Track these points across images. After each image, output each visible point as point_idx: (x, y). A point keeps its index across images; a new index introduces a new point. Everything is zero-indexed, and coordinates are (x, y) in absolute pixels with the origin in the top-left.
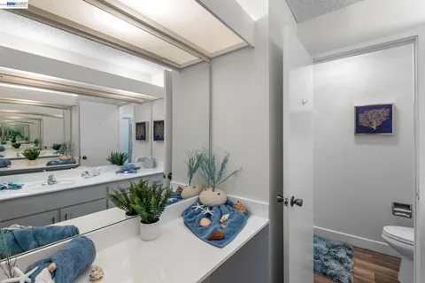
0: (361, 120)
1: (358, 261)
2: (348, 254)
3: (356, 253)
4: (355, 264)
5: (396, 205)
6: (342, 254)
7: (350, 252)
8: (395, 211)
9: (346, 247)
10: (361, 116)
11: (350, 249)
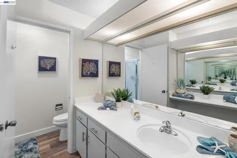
0: (42, 64)
1: (41, 143)
2: (34, 144)
3: (38, 140)
4: (39, 147)
5: (57, 105)
6: (31, 146)
7: (35, 142)
8: (56, 109)
9: (33, 140)
10: (42, 61)
11: (35, 140)
